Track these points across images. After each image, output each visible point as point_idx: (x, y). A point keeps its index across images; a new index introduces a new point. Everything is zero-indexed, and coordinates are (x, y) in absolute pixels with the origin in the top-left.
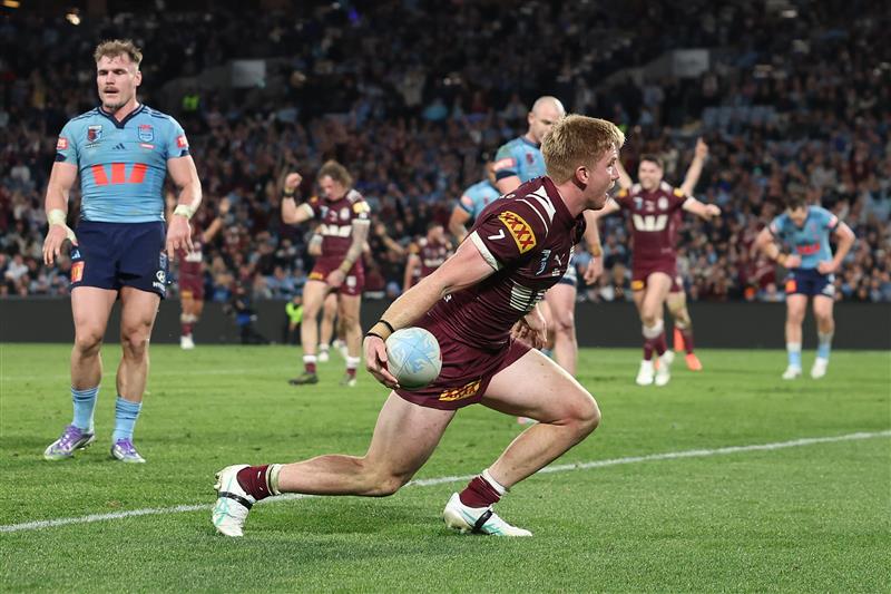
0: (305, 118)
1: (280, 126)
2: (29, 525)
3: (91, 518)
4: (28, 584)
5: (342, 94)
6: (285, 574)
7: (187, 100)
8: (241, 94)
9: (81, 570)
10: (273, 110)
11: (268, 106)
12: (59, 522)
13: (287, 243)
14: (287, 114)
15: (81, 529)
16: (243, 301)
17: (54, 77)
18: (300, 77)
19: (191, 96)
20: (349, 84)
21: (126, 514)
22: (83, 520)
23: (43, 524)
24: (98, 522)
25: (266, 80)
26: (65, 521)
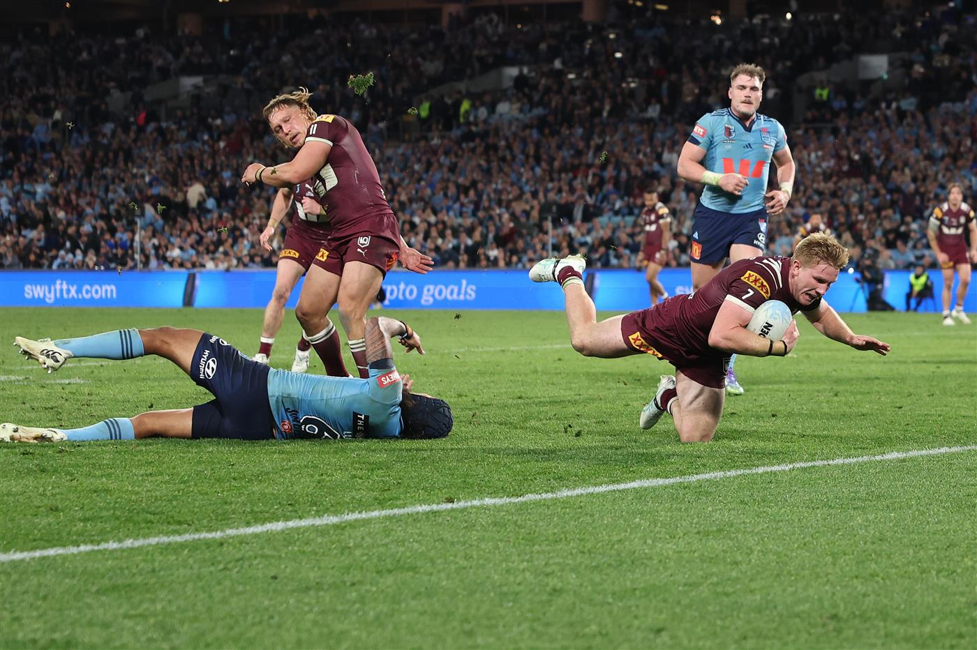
0: (924, 107)
1: (901, 114)
2: (707, 476)
3: (761, 470)
4: (715, 528)
5: (958, 84)
6: (939, 522)
7: (818, 92)
8: (867, 84)
9: (759, 517)
10: (896, 99)
11: (890, 97)
12: (733, 473)
13: (908, 219)
14: (908, 104)
15: (753, 480)
16: (869, 271)
17: (700, 72)
18: (919, 69)
19: (823, 88)
20: (964, 75)
21: (791, 466)
22: (754, 471)
23: (720, 474)
24: (767, 473)
25: (888, 73)
26: (739, 473)
